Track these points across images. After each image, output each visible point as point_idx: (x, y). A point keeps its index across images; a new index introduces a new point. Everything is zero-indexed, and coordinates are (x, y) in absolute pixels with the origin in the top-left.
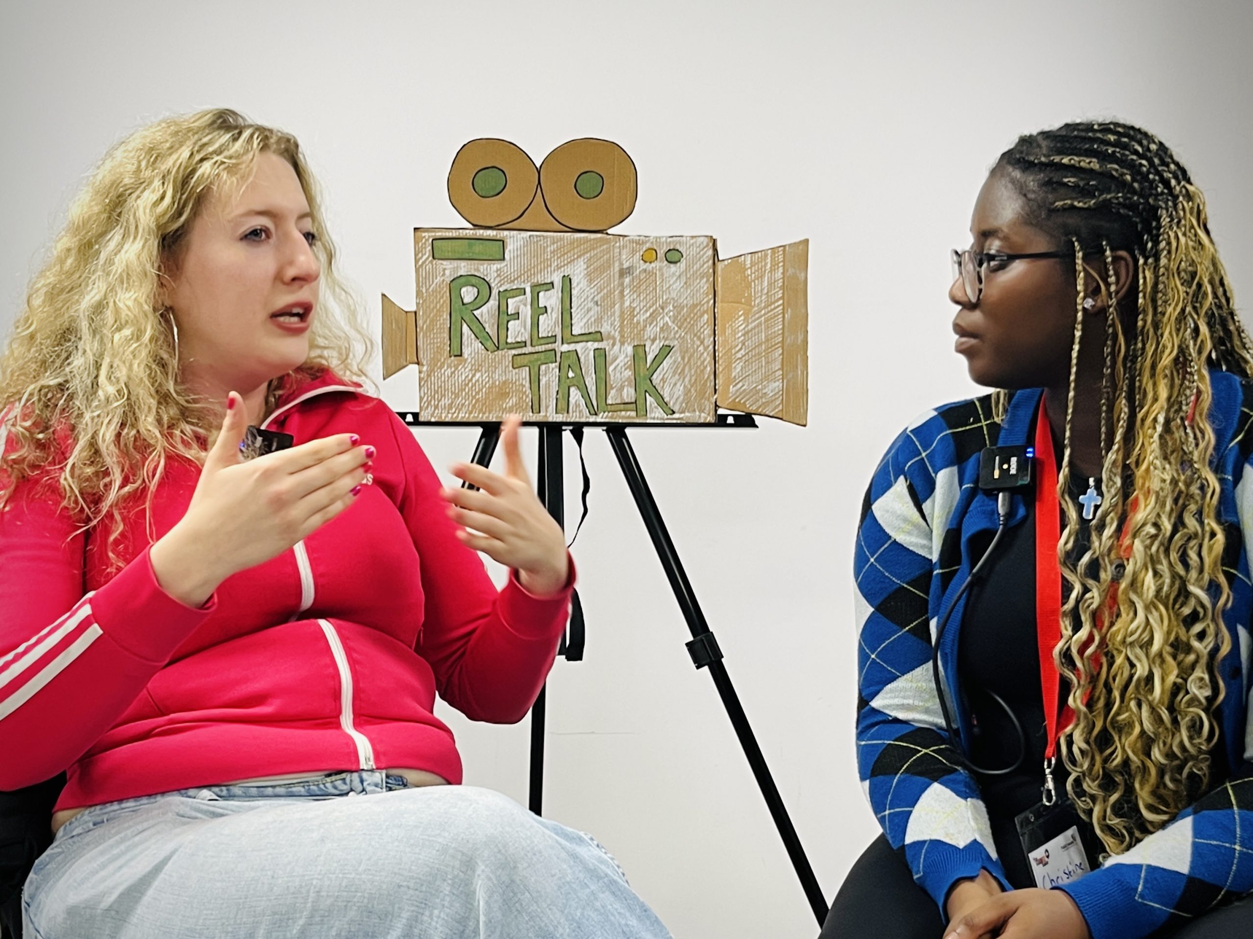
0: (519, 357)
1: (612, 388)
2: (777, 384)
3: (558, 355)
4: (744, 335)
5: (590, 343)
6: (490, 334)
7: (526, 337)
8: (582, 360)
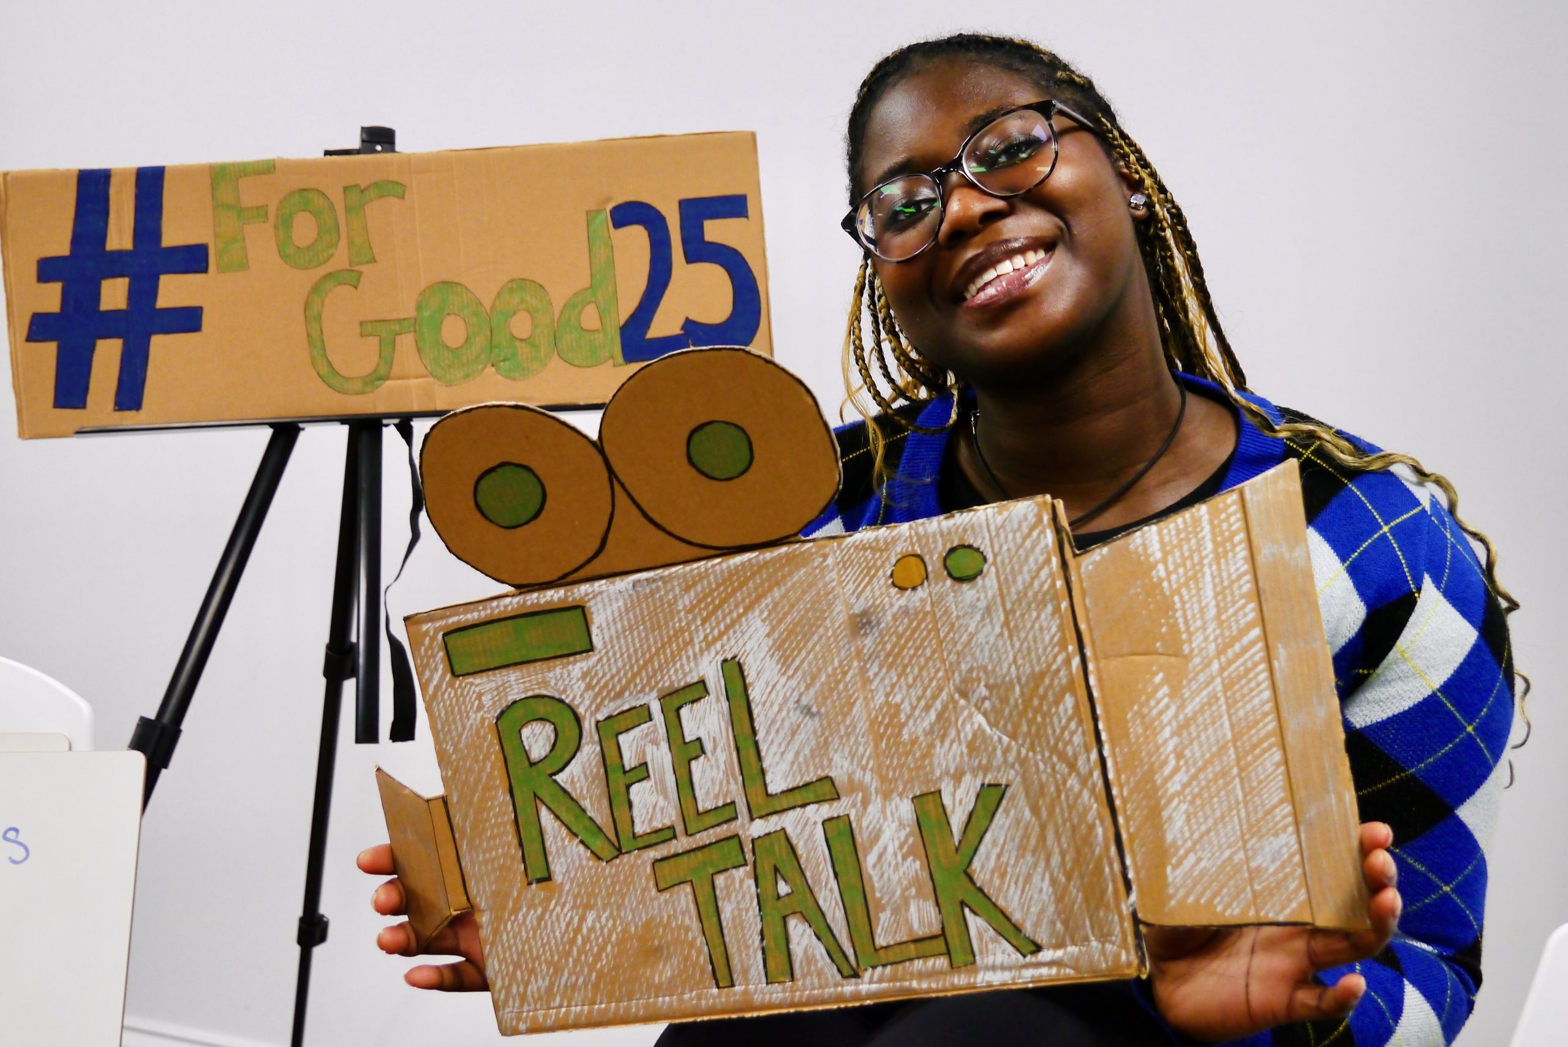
0: (665, 864)
1: (883, 909)
2: (1283, 838)
3: (748, 847)
4: (1174, 734)
5: (811, 808)
6: (598, 821)
7: (668, 815)
8: (800, 851)
